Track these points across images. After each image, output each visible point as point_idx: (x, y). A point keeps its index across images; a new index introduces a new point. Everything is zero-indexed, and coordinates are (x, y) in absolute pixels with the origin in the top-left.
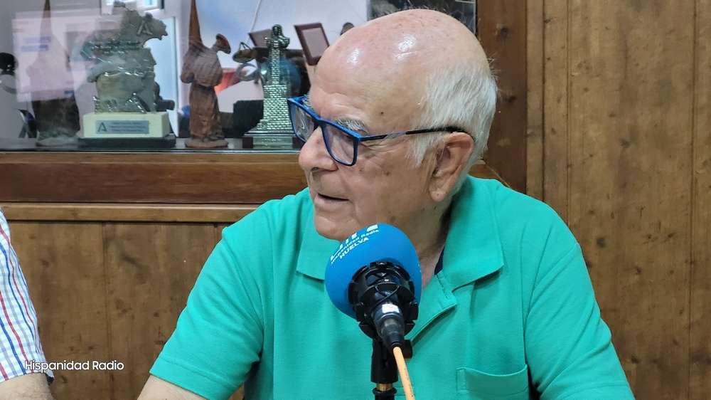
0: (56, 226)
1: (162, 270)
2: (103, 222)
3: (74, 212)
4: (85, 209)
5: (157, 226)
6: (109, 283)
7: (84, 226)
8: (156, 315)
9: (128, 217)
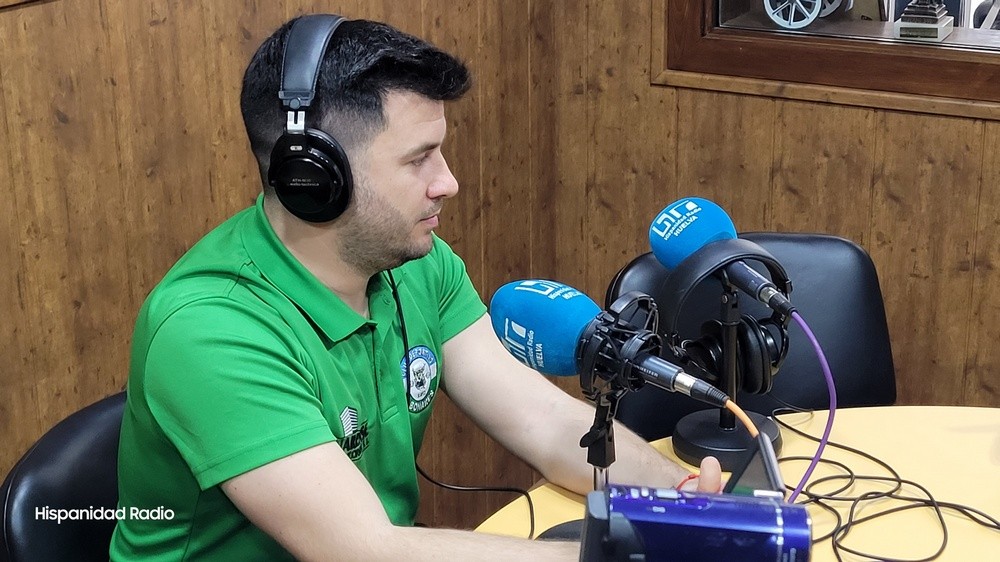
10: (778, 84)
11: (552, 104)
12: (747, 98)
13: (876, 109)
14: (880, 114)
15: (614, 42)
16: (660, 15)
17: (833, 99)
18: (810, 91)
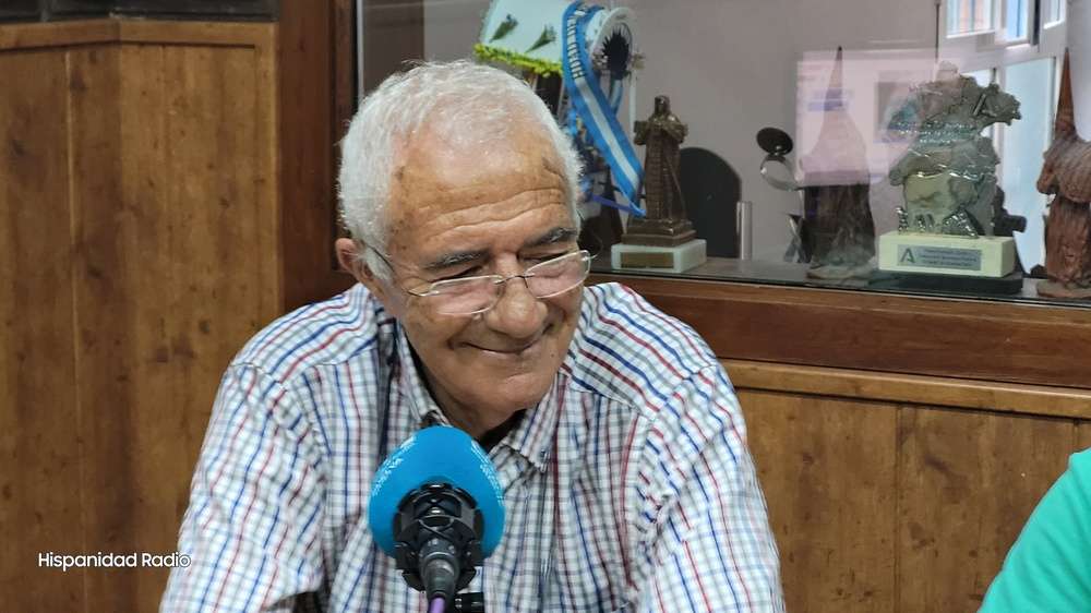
0: (827, 403)
1: (986, 485)
2: (899, 404)
3: (856, 384)
4: (874, 381)
5: (983, 416)
6: (902, 497)
7: (871, 407)
8: (973, 554)
9: (937, 398)
11: (123, 378)
15: (208, 281)
16: (271, 238)
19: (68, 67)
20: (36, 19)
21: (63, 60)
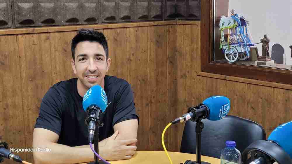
10: (224, 76)
12: (219, 80)
13: (248, 83)
14: (249, 85)
16: (199, 57)
17: (237, 80)
18: (232, 78)
19: (167, 28)
20: (162, 20)
21: (166, 27)
